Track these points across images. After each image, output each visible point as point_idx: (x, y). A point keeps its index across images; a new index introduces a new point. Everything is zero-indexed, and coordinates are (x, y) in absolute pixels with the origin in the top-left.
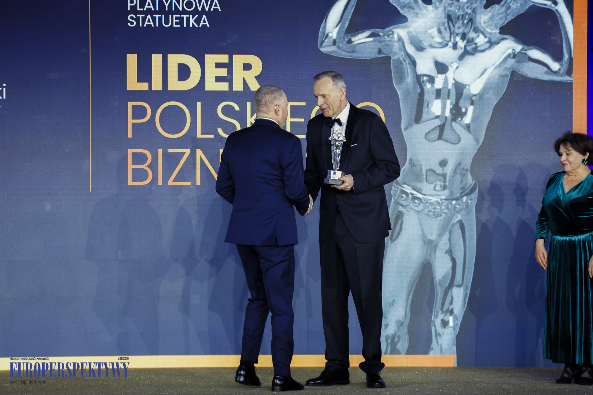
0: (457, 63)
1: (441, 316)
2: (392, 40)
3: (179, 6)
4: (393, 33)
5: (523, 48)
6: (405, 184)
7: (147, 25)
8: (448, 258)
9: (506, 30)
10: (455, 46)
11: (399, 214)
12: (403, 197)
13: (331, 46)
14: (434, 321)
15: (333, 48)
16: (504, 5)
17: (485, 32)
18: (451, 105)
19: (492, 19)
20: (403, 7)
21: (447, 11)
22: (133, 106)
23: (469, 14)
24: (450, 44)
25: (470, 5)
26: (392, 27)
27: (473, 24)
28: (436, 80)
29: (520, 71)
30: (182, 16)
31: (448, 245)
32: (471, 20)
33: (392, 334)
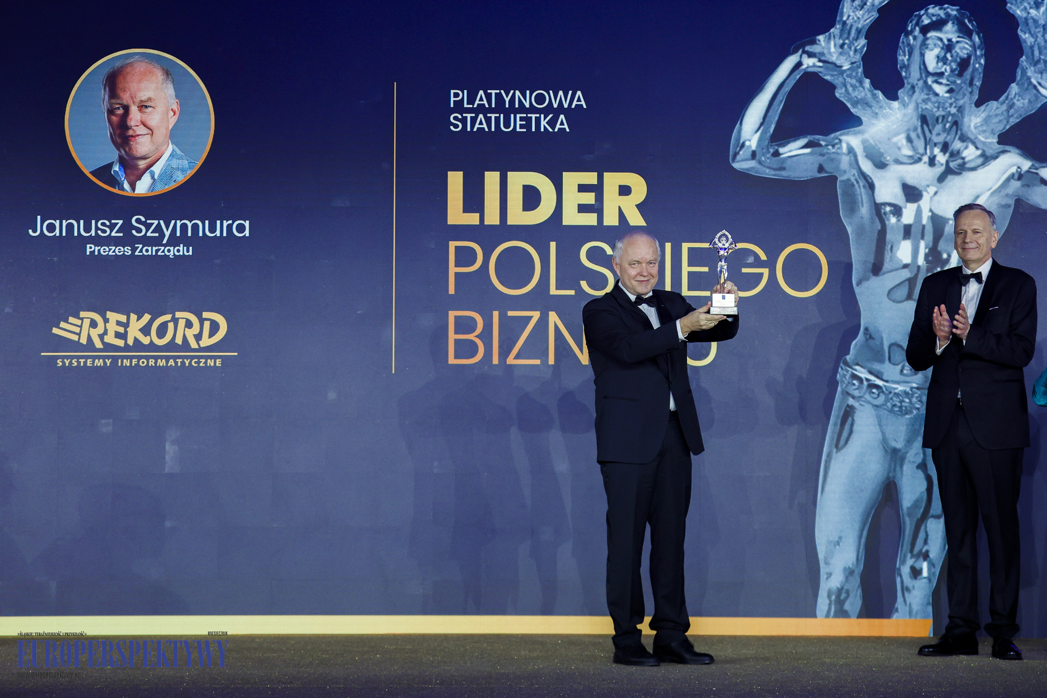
0: (934, 186)
1: (910, 562)
2: (839, 151)
3: (526, 101)
4: (840, 141)
5: (1033, 165)
6: (857, 364)
7: (478, 128)
8: (920, 474)
9: (1007, 139)
10: (932, 162)
11: (848, 409)
12: (854, 384)
13: (747, 160)
14: (899, 569)
15: (752, 164)
16: (1004, 102)
17: (976, 141)
18: (926, 248)
19: (986, 122)
20: (856, 103)
21: (920, 110)
22: (456, 247)
23: (953, 115)
24: (926, 159)
25: (954, 102)
26: (839, 133)
27: (959, 129)
28: (904, 210)
29: (1028, 200)
30: (529, 115)
31: (922, 455)
32: (955, 123)
33: (838, 588)
